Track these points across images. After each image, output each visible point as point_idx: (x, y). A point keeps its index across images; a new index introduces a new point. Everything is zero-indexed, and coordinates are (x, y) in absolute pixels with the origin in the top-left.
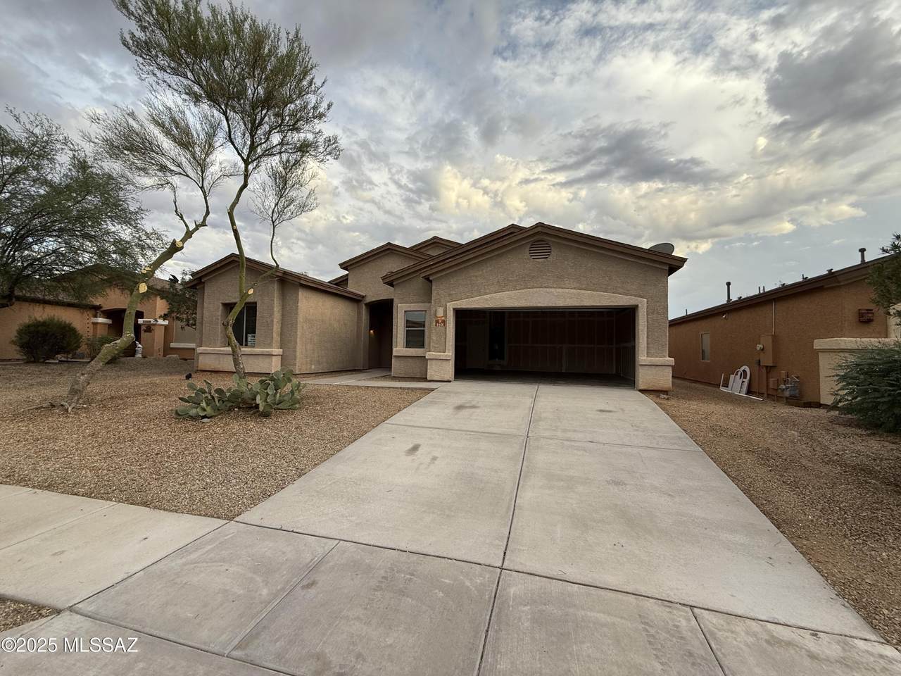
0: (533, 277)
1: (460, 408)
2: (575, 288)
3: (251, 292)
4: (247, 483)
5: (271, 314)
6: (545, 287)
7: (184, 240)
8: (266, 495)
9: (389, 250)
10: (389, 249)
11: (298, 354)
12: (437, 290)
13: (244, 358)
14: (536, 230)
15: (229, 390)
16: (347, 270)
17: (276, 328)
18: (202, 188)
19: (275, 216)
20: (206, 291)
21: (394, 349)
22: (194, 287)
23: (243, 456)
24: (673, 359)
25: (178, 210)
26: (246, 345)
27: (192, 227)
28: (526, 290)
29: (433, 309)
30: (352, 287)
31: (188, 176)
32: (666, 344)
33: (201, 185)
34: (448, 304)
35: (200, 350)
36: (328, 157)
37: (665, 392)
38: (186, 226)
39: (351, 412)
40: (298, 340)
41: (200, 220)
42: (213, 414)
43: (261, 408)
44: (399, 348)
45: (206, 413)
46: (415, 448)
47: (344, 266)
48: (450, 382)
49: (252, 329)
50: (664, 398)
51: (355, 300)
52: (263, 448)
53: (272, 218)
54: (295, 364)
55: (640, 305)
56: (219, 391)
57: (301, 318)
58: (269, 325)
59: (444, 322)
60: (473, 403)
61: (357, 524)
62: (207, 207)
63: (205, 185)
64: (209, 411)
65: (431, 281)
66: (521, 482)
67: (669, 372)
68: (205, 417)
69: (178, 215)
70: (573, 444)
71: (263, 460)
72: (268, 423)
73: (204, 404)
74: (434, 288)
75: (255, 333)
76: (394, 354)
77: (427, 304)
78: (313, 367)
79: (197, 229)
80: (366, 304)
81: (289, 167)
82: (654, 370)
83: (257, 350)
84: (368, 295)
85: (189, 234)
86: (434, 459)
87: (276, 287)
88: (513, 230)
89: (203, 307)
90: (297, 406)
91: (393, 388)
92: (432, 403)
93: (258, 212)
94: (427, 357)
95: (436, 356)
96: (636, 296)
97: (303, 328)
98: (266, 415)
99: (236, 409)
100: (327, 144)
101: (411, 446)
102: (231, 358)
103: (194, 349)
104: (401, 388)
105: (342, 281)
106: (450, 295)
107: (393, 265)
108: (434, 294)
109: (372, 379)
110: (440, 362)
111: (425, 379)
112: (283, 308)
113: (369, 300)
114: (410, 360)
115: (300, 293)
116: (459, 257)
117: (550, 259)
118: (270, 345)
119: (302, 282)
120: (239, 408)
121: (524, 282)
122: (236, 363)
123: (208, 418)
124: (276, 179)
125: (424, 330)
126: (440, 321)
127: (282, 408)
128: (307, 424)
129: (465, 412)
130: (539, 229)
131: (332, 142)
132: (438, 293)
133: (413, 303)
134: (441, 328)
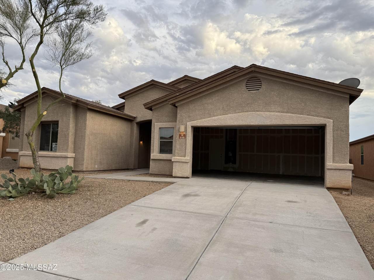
0: (248, 104)
1: (187, 195)
2: (279, 112)
3: (45, 113)
4: (24, 240)
5: (68, 129)
6: (257, 111)
7: (7, 79)
8: (34, 248)
9: (153, 85)
10: (152, 84)
11: (85, 157)
12: (181, 113)
13: (40, 159)
14: (250, 70)
15: (28, 179)
16: (124, 99)
17: (71, 139)
18: (20, 43)
19: (62, 62)
20: (26, 113)
21: (152, 155)
22: (19, 110)
23: (27, 223)
24: (352, 165)
25: (5, 59)
26: (51, 150)
27: (13, 70)
28: (243, 113)
29: (178, 126)
30: (127, 111)
31: (11, 36)
32: (347, 154)
33: (19, 41)
34: (188, 123)
35: (21, 153)
36: (97, 20)
37: (346, 190)
38: (10, 69)
39: (110, 197)
40: (86, 147)
41: (19, 65)
42: (17, 195)
43: (48, 192)
44: (155, 154)
45: (11, 194)
46: (144, 222)
47: (122, 96)
48: (188, 178)
49: (55, 140)
50: (346, 195)
51: (129, 120)
52: (43, 218)
53: (60, 63)
54: (83, 164)
55: (327, 124)
56: (21, 180)
57: (88, 132)
58: (66, 136)
59: (185, 136)
60: (197, 193)
61: (85, 269)
62: (24, 56)
63: (22, 42)
64: (14, 193)
65: (177, 107)
66: (208, 247)
67: (350, 175)
68: (11, 197)
69: (4, 62)
70: (257, 223)
71: (40, 226)
72: (52, 202)
73: (10, 188)
74: (178, 111)
75: (57, 142)
76: (152, 157)
77: (174, 123)
78: (96, 166)
79: (16, 71)
80: (137, 123)
81: (72, 29)
82: (338, 172)
83: (58, 154)
84: (138, 116)
85: (11, 75)
86: (155, 229)
87: (71, 110)
88: (235, 69)
89: (24, 124)
90: (74, 192)
91: (147, 181)
92: (169, 192)
93: (51, 60)
94: (172, 160)
95: (179, 159)
96: (324, 117)
97: (89, 138)
98: (51, 197)
99: (33, 193)
100: (96, 12)
101: (142, 220)
102: (32, 158)
103: (17, 153)
104: (152, 181)
105: (120, 107)
106: (189, 117)
107: (154, 95)
108: (178, 116)
109: (136, 175)
110: (181, 164)
111: (171, 176)
112: (76, 125)
113: (139, 120)
114: (162, 162)
115: (88, 115)
116: (195, 90)
117: (261, 90)
118: (66, 151)
119: (89, 107)
120: (35, 192)
121: (241, 108)
122: (35, 162)
123: (13, 198)
124: (63, 37)
125: (172, 141)
126: (182, 135)
127: (63, 193)
128: (77, 204)
129: (189, 199)
130: (253, 69)
131: (99, 10)
132: (181, 116)
133: (165, 122)
134: (182, 140)
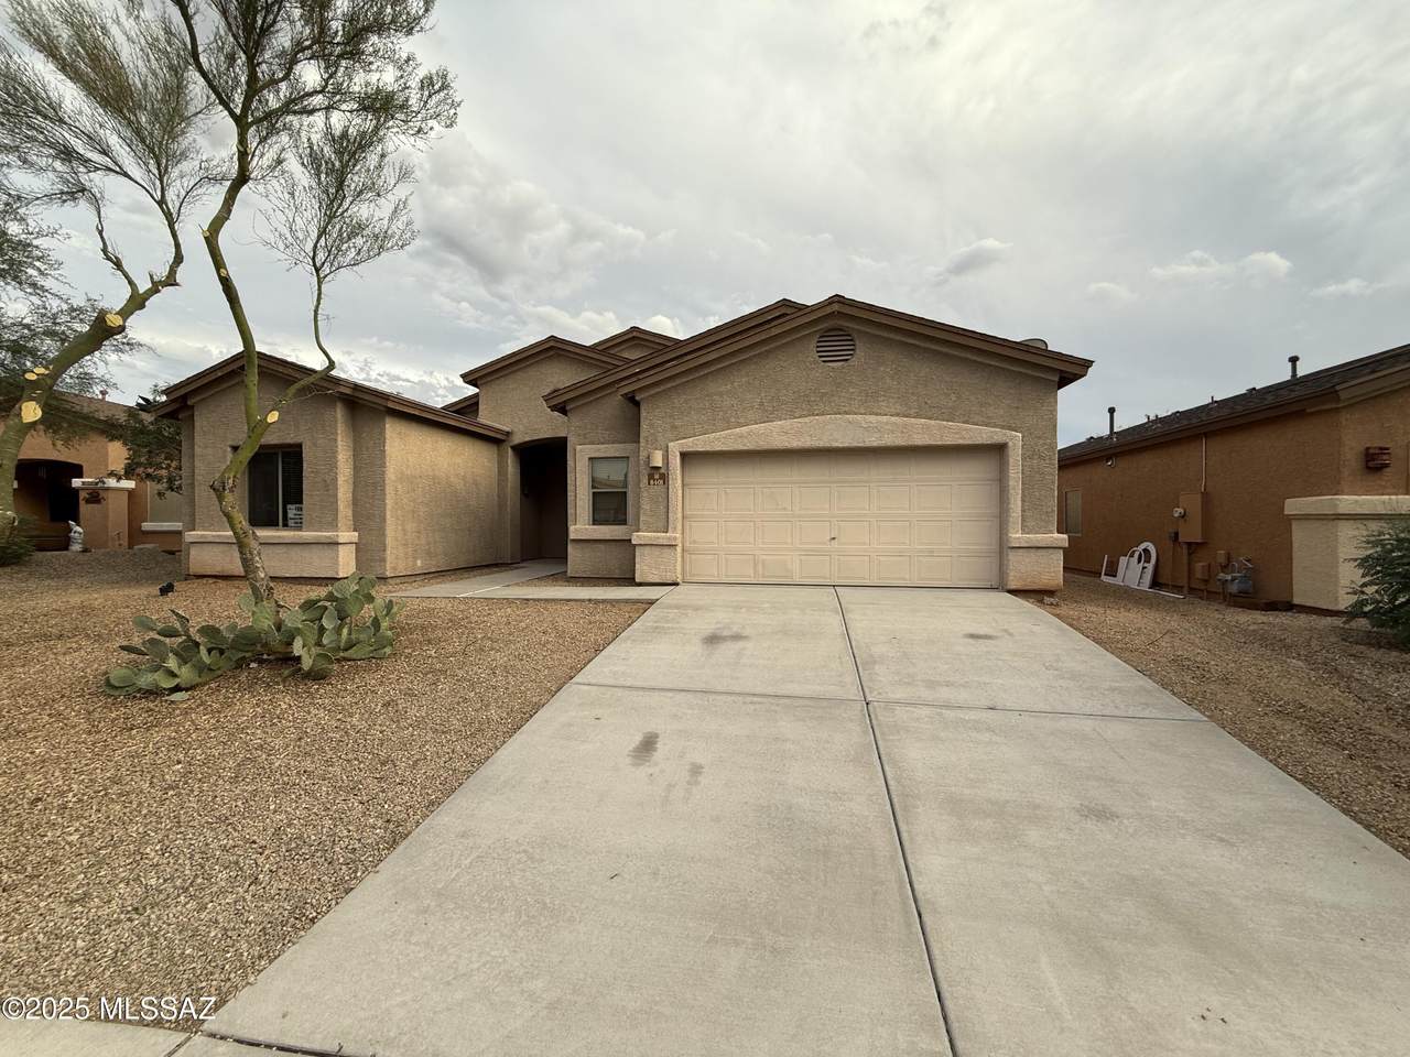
0: (824, 394)
1: (713, 640)
2: (898, 415)
3: (273, 417)
5: (333, 466)
6: (846, 413)
7: (126, 313)
9: (553, 350)
10: (551, 348)
11: (389, 541)
12: (653, 419)
13: (280, 550)
14: (828, 310)
15: (233, 627)
16: (475, 385)
17: (344, 492)
18: (162, 203)
19: (321, 256)
20: (197, 424)
21: (572, 528)
22: (172, 415)
24: (1065, 536)
25: (110, 249)
26: (285, 525)
27: (144, 286)
28: (812, 418)
29: (643, 454)
30: (486, 417)
31: (126, 175)
32: (1053, 511)
33: (158, 195)
34: (671, 445)
35: (190, 536)
37: (1051, 593)
38: (131, 282)
39: (501, 659)
40: (388, 514)
41: (162, 272)
42: (199, 680)
43: (307, 664)
44: (581, 525)
45: (177, 681)
46: (648, 745)
47: (470, 378)
48: (676, 584)
49: (294, 495)
50: (1052, 604)
51: (493, 439)
53: (313, 259)
54: (384, 559)
55: (1010, 444)
56: (210, 631)
57: (391, 474)
58: (330, 487)
59: (664, 478)
60: (735, 629)
62: (177, 246)
63: (168, 199)
64: (186, 674)
65: (637, 404)
67: (1058, 560)
68: (177, 689)
69: (109, 259)
70: (961, 714)
72: (324, 694)
73: (172, 663)
74: (643, 414)
75: (301, 502)
76: (572, 536)
77: (630, 447)
78: (419, 563)
79: (155, 290)
80: (513, 448)
82: (1033, 553)
83: (307, 535)
84: (516, 430)
85: (137, 302)
86: (696, 770)
87: (340, 412)
88: (786, 308)
89: (192, 456)
90: (388, 650)
91: (576, 600)
92: (657, 630)
93: (282, 247)
94: (634, 542)
95: (650, 538)
96: (1003, 427)
97: (396, 491)
98: (317, 676)
99: (253, 665)
101: (638, 738)
102: (235, 548)
103: (179, 533)
104: (590, 600)
105: (468, 407)
106: (674, 427)
107: (561, 377)
108: (644, 426)
109: (529, 583)
110: (656, 551)
111: (630, 581)
112: (356, 455)
113: (517, 439)
114: (602, 546)
115: (387, 426)
116: (689, 357)
117: (854, 361)
118: (333, 525)
119: (390, 405)
120: (261, 662)
121: (807, 404)
122: (250, 569)
123: (187, 690)
124: (318, 175)
125: (625, 493)
126: (657, 477)
127: (354, 657)
128: (410, 693)
129: (727, 650)
130: (836, 307)
131: (436, 87)
132: (651, 425)
133: (603, 443)
134: (658, 488)
